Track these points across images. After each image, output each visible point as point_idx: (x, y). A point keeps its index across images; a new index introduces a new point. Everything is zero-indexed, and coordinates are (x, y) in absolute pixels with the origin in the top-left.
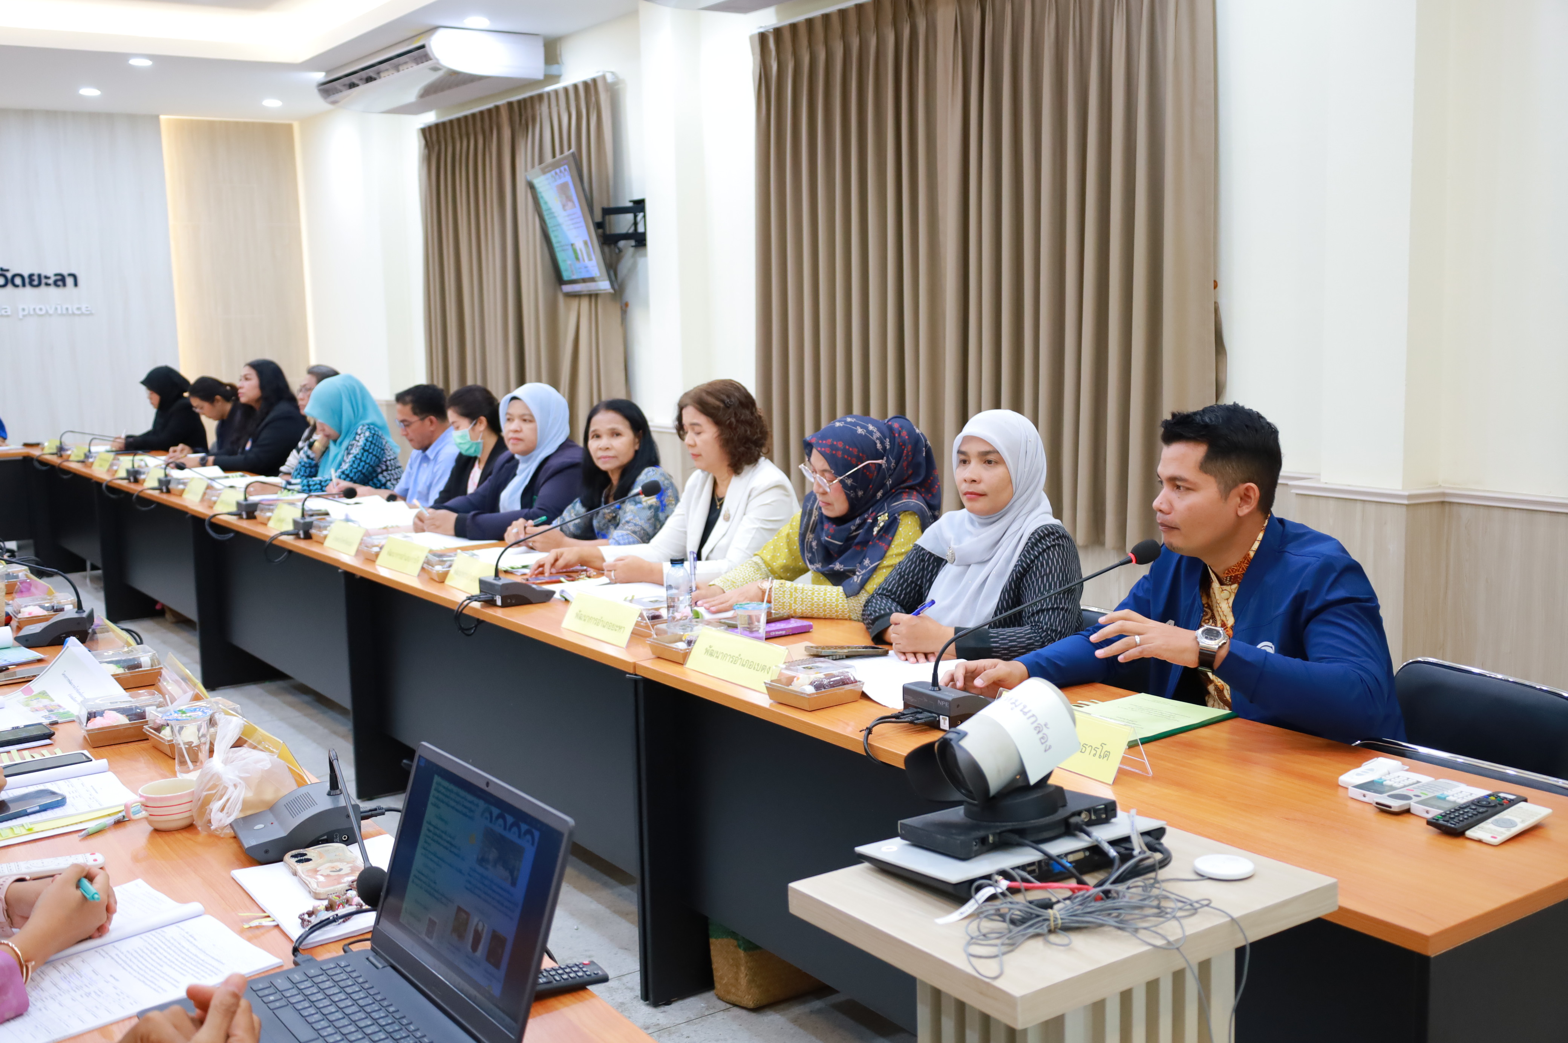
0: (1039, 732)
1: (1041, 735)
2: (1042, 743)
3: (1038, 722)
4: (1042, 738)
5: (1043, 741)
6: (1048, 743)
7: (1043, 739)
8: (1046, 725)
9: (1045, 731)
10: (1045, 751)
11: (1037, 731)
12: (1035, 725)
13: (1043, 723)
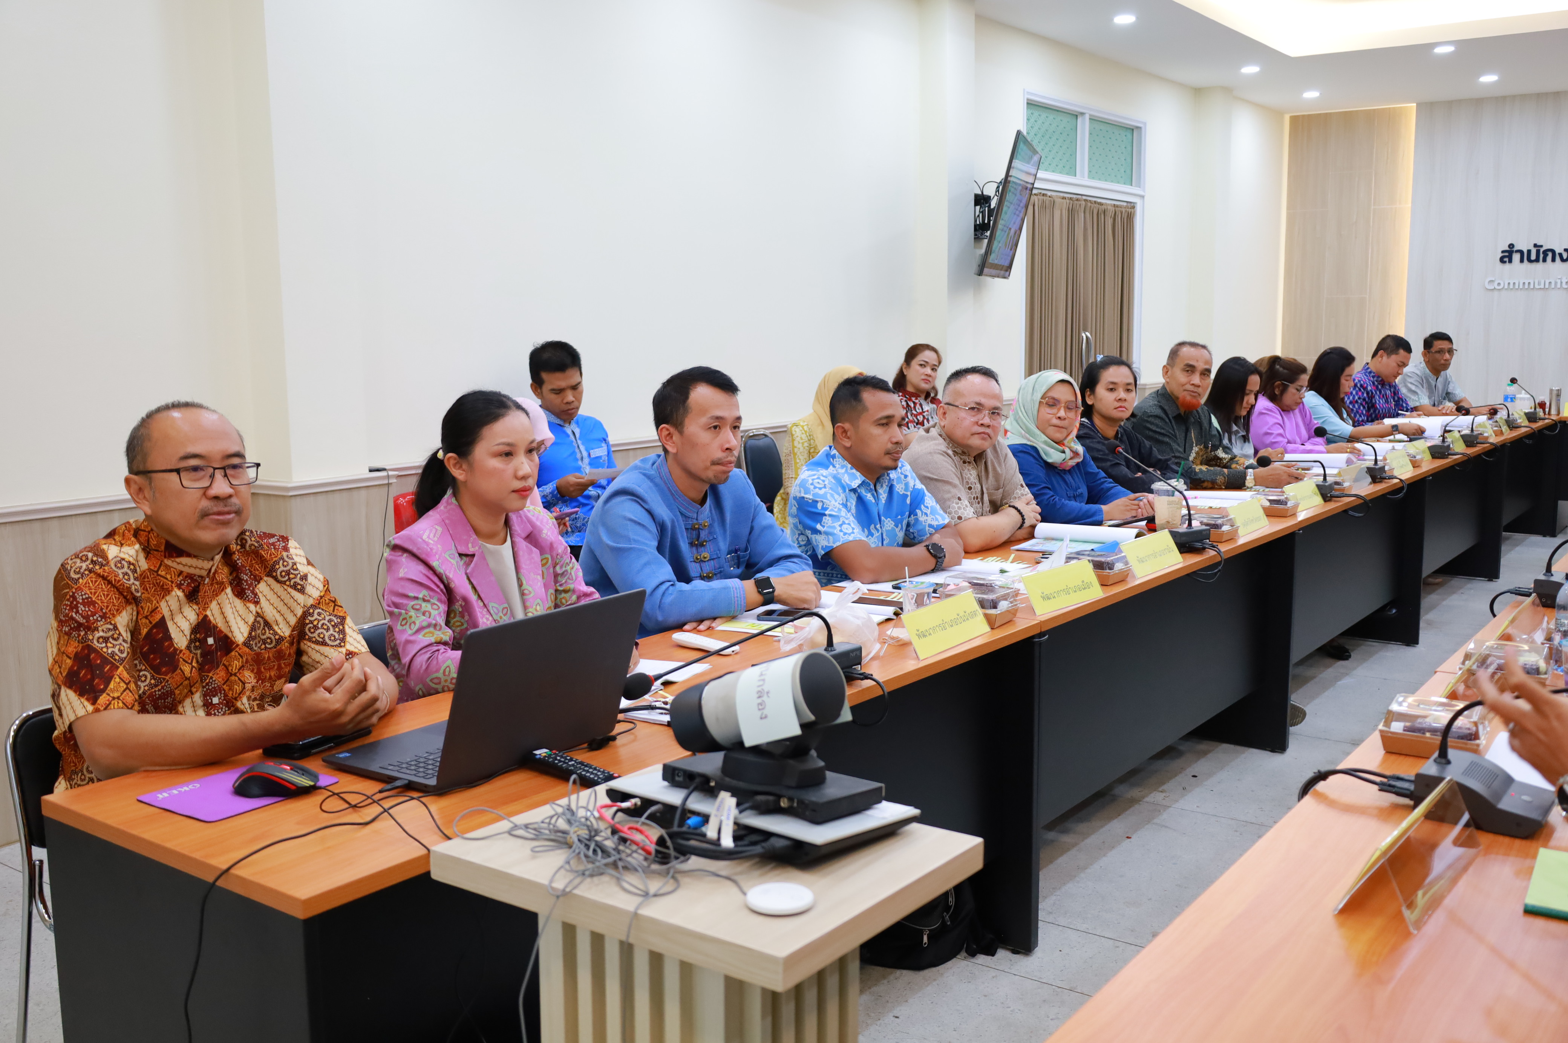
0: (759, 697)
1: (760, 701)
2: (759, 710)
3: (763, 687)
4: (760, 704)
5: (760, 707)
6: (765, 712)
7: (761, 706)
8: (768, 693)
9: (765, 698)
10: (761, 718)
11: (757, 696)
12: (759, 689)
13: (766, 690)
